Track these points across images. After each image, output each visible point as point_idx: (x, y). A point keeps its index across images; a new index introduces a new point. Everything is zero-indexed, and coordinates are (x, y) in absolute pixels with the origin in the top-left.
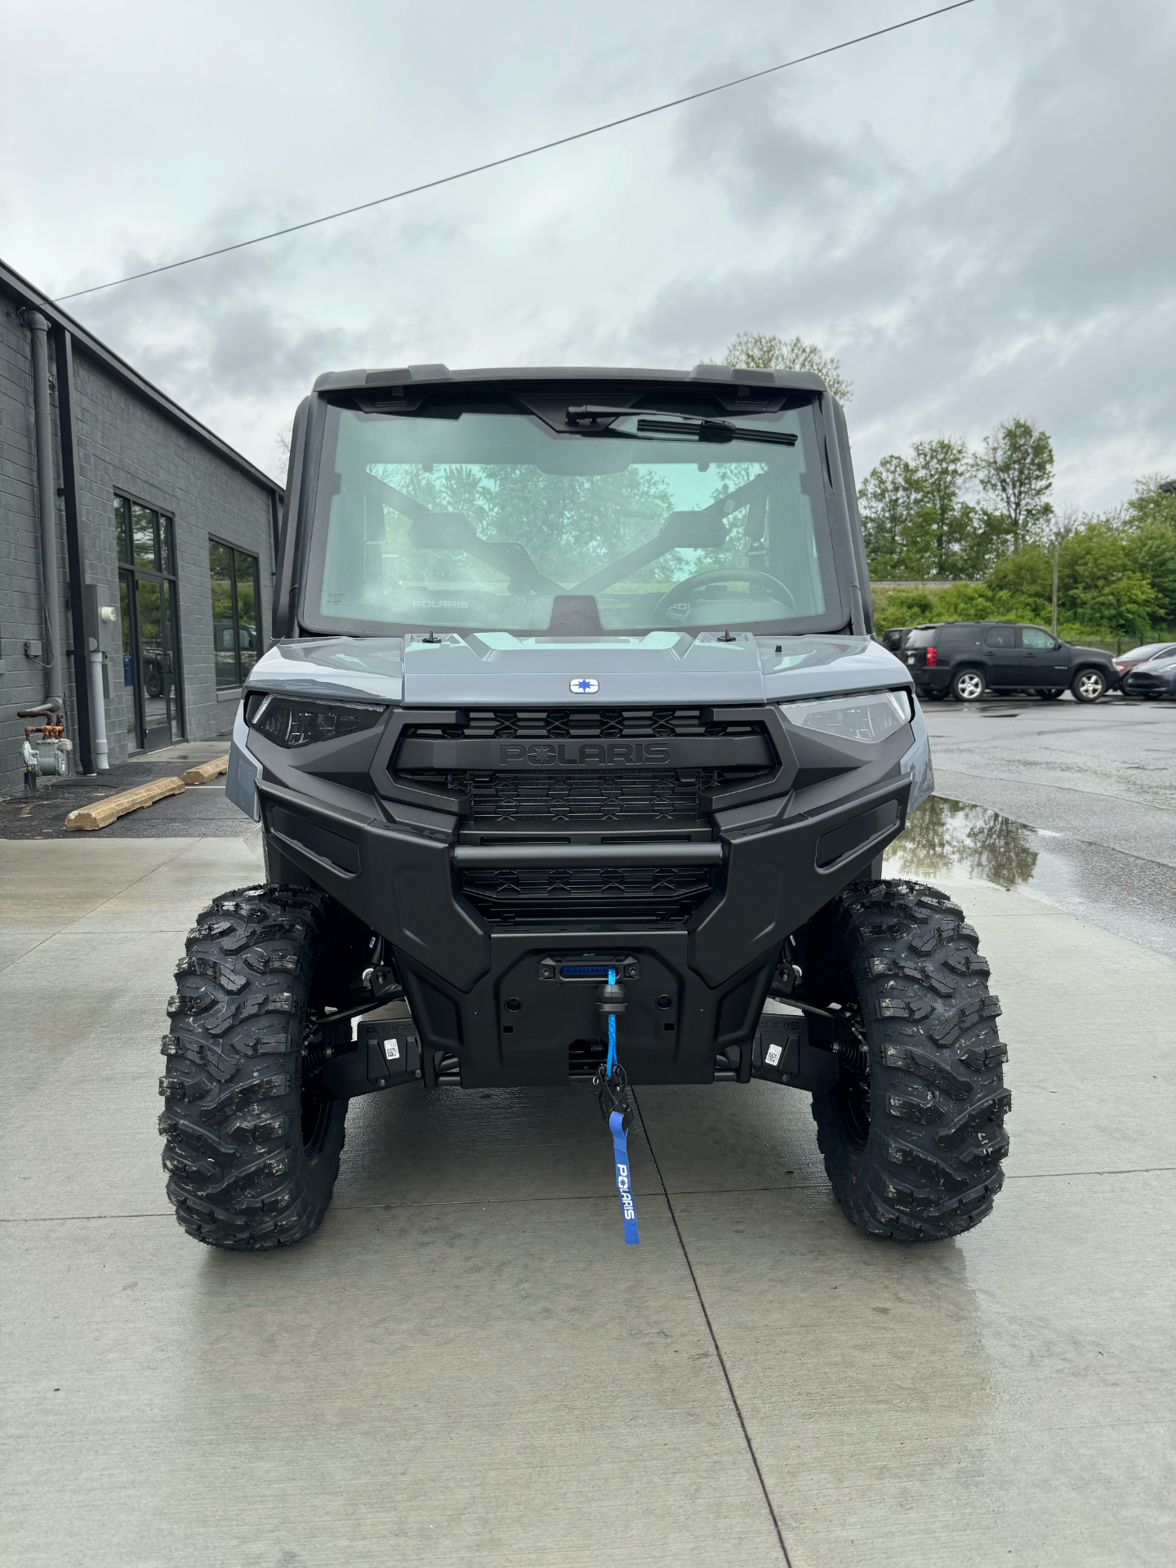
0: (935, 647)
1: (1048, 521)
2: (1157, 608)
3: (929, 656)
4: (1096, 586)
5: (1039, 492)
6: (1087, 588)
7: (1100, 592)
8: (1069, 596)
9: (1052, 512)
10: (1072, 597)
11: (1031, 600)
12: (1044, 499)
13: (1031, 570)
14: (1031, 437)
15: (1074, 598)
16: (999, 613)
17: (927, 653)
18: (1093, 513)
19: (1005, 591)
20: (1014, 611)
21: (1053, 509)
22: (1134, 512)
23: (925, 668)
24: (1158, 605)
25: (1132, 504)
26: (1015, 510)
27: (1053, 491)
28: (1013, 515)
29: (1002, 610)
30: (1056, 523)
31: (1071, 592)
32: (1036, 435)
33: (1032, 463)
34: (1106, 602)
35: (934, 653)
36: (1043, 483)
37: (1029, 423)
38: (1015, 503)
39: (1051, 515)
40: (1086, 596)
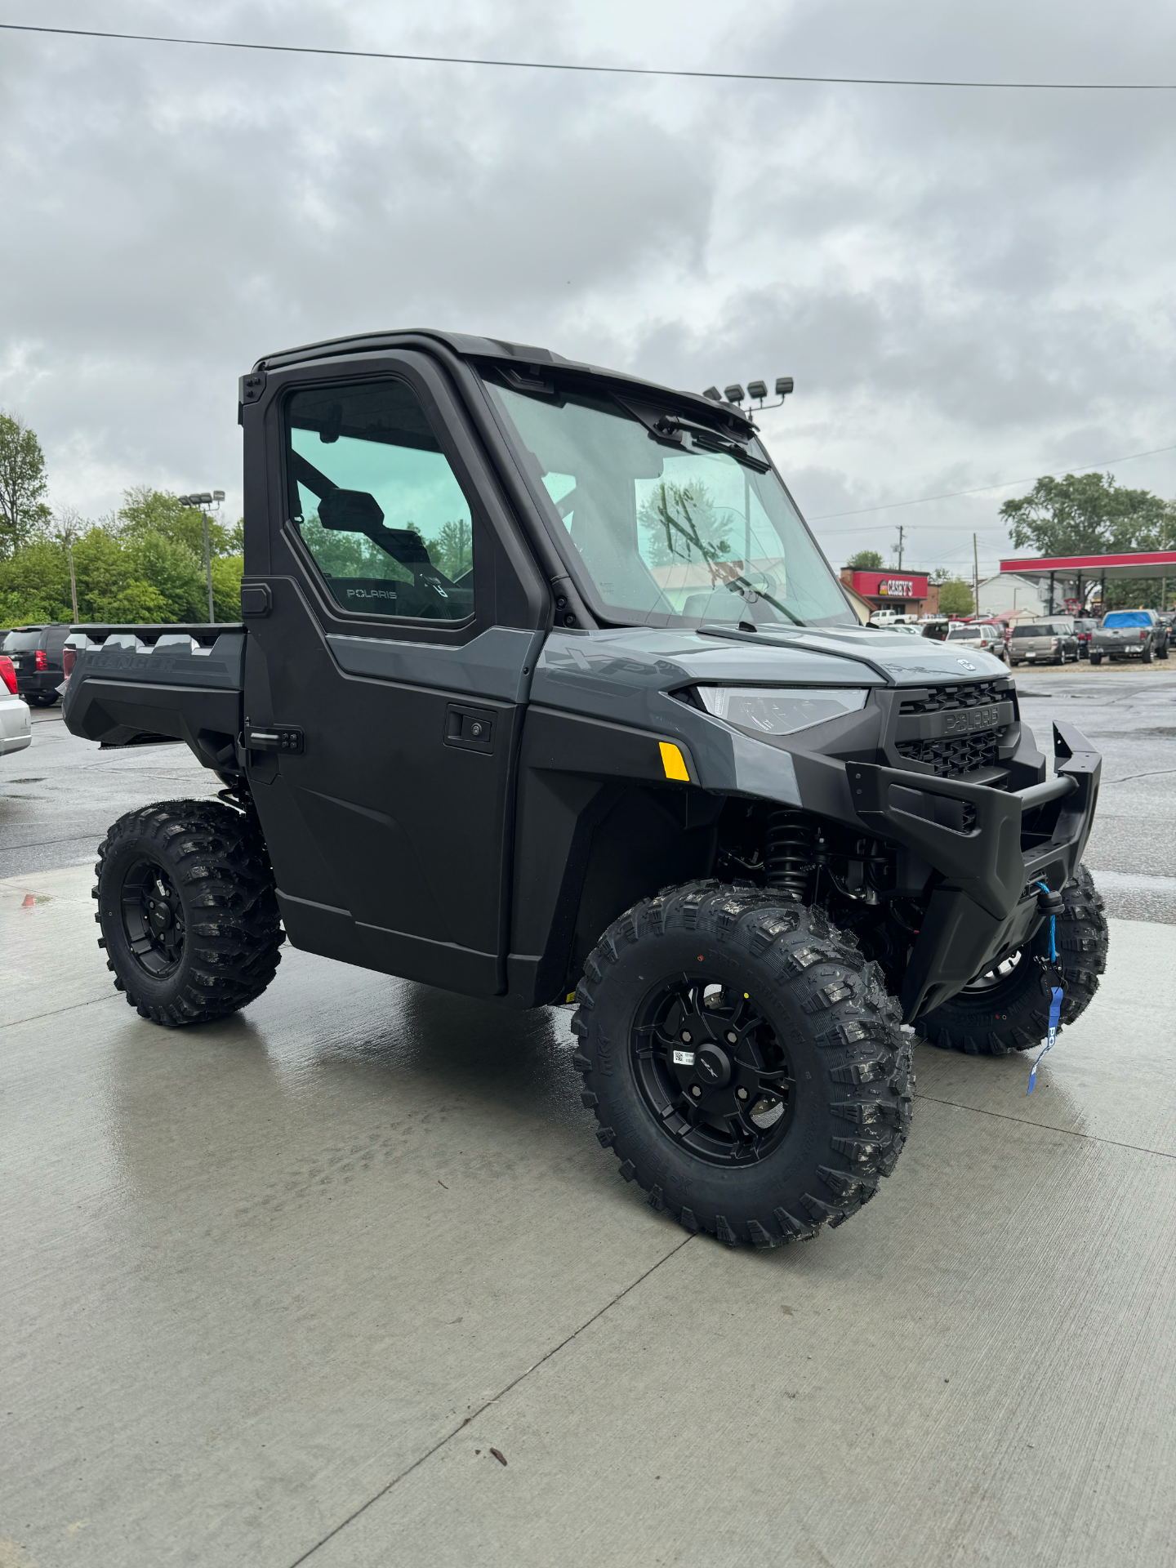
0: (44, 651)
1: (47, 523)
2: (170, 614)
3: (38, 660)
4: (111, 592)
5: (34, 493)
6: (103, 593)
7: (115, 597)
8: (85, 600)
9: (50, 514)
10: (89, 601)
11: (46, 604)
12: (40, 500)
13: (41, 574)
14: (18, 434)
15: (89, 602)
16: (15, 616)
17: (35, 656)
18: (88, 519)
19: (15, 593)
20: (31, 614)
21: (50, 510)
22: (126, 522)
23: (36, 672)
24: (170, 612)
25: (124, 514)
26: (11, 509)
27: (48, 492)
28: (10, 515)
29: (18, 613)
30: (56, 526)
31: (87, 597)
32: (23, 433)
33: (24, 462)
34: (122, 607)
35: (43, 656)
36: (36, 483)
37: (15, 420)
38: (10, 502)
39: (49, 517)
40: (103, 601)
